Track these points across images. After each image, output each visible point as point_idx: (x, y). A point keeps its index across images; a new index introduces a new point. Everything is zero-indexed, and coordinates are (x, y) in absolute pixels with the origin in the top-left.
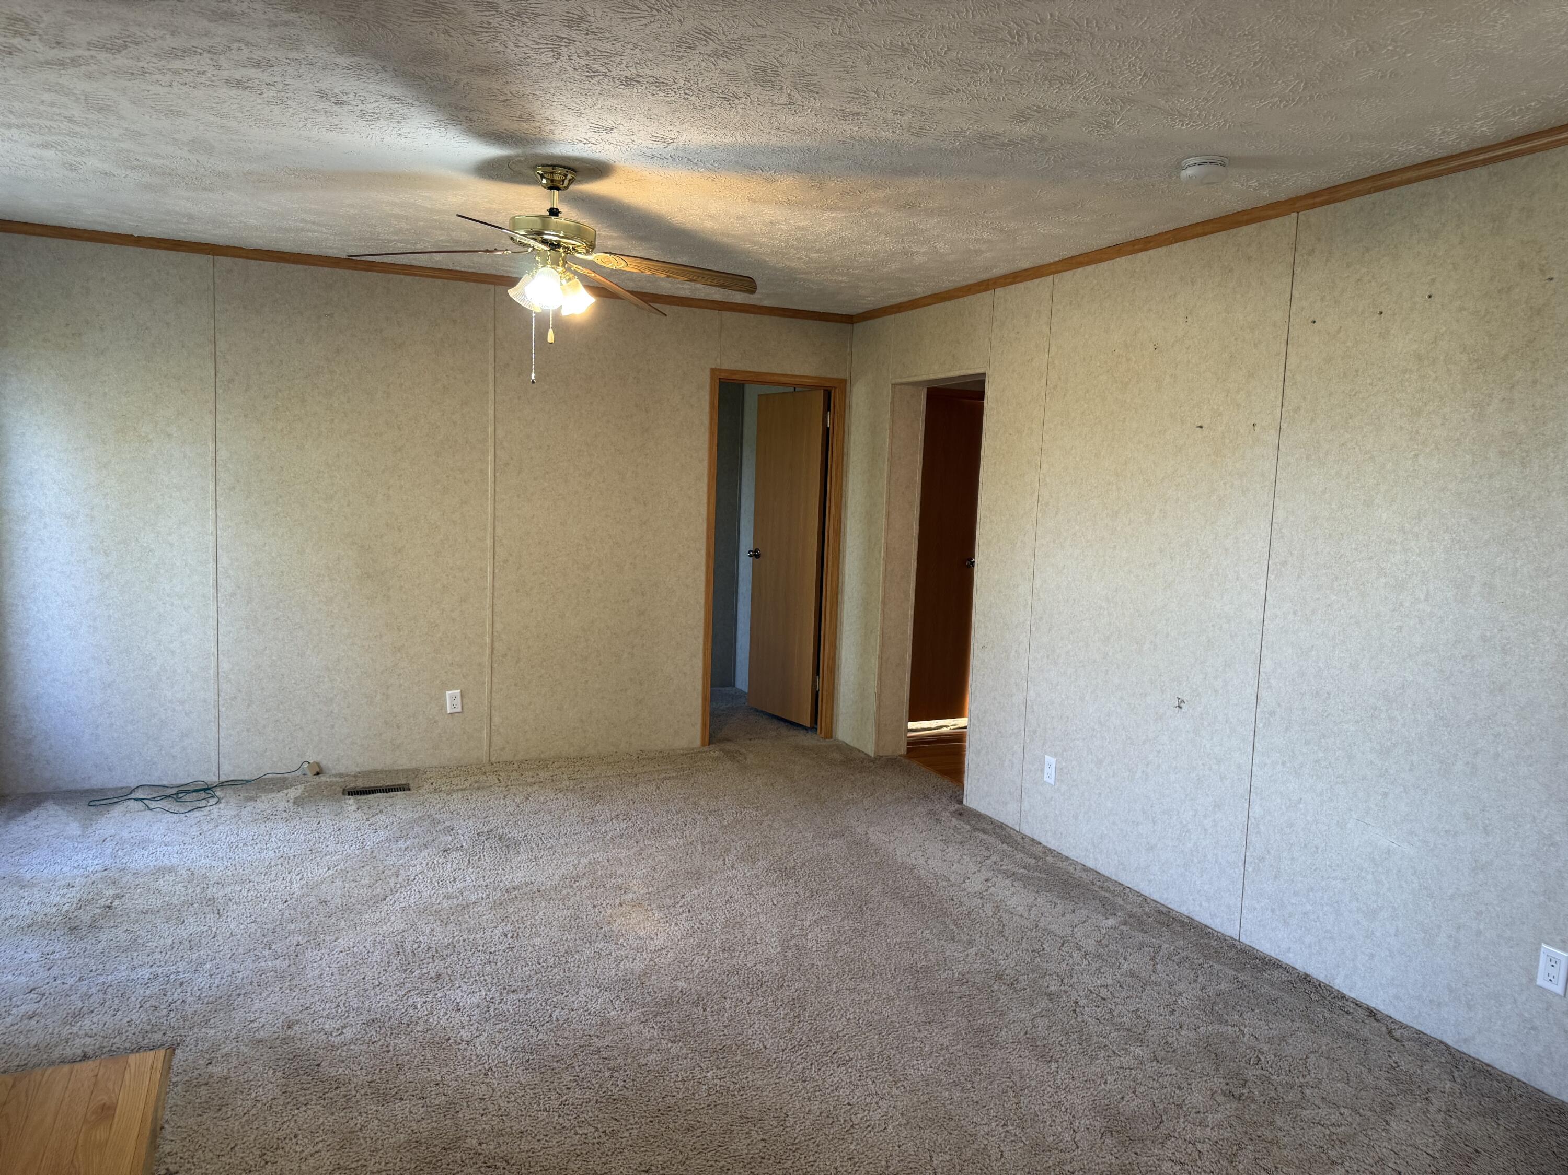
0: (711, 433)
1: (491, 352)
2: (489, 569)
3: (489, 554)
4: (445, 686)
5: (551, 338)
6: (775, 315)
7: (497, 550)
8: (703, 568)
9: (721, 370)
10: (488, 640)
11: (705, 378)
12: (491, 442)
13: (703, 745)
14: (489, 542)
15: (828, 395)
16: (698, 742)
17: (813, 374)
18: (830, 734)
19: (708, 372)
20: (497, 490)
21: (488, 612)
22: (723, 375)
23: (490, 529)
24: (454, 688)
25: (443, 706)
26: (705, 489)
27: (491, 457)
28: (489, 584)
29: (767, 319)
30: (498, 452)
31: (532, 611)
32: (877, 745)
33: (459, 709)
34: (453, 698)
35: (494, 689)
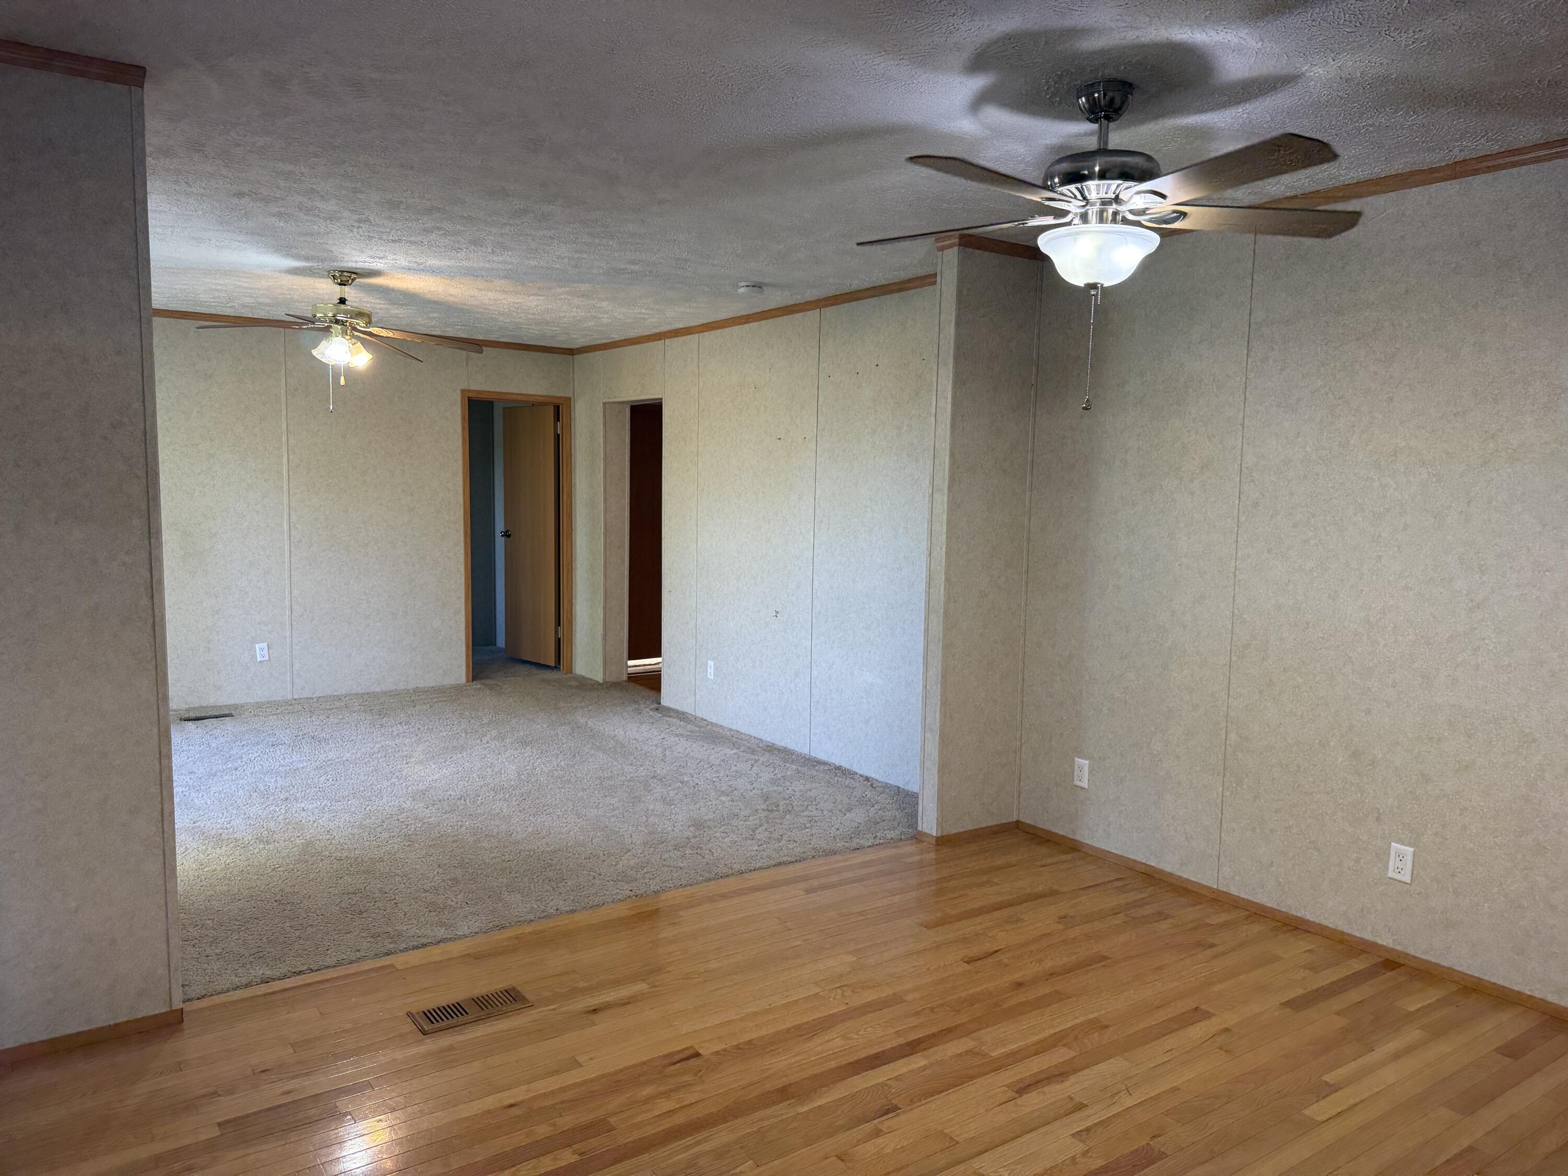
0: (464, 439)
1: (283, 380)
2: (287, 548)
3: (286, 536)
4: (254, 641)
5: (342, 382)
6: (511, 348)
7: (292, 532)
8: (462, 544)
9: (469, 391)
10: (287, 603)
11: (457, 397)
12: (284, 449)
13: (468, 681)
14: (286, 527)
15: (557, 408)
16: (463, 680)
17: (544, 393)
18: (570, 670)
19: (459, 392)
20: (291, 486)
21: (287, 582)
22: (471, 395)
23: (286, 516)
24: (262, 642)
25: (254, 656)
26: (461, 483)
27: (285, 461)
28: (287, 560)
29: (504, 352)
30: (291, 457)
31: (322, 580)
32: (605, 673)
33: (267, 658)
34: (262, 649)
35: (294, 641)
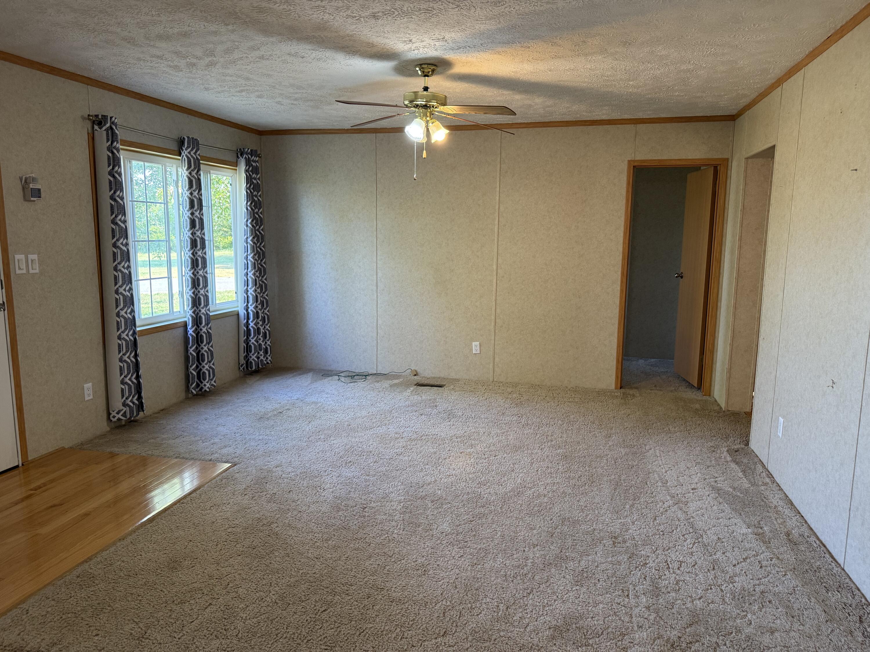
0: (627, 200)
1: (499, 166)
2: (495, 281)
3: (495, 273)
4: (472, 340)
5: (424, 155)
6: (675, 122)
7: (499, 271)
8: (619, 283)
9: (634, 161)
10: (493, 318)
11: (624, 167)
12: (497, 214)
13: (616, 388)
14: (495, 267)
15: (716, 168)
16: (613, 387)
17: (703, 157)
18: (709, 393)
19: (626, 163)
20: (500, 239)
21: (494, 303)
22: (636, 164)
23: (495, 260)
24: (476, 341)
25: (472, 350)
26: (622, 235)
27: (496, 222)
28: (494, 289)
29: (668, 125)
30: (500, 219)
31: (516, 304)
32: (727, 403)
33: (479, 352)
34: (476, 346)
35: (496, 343)
